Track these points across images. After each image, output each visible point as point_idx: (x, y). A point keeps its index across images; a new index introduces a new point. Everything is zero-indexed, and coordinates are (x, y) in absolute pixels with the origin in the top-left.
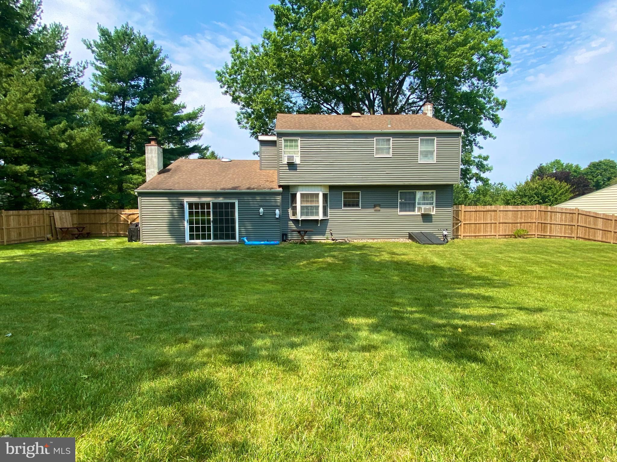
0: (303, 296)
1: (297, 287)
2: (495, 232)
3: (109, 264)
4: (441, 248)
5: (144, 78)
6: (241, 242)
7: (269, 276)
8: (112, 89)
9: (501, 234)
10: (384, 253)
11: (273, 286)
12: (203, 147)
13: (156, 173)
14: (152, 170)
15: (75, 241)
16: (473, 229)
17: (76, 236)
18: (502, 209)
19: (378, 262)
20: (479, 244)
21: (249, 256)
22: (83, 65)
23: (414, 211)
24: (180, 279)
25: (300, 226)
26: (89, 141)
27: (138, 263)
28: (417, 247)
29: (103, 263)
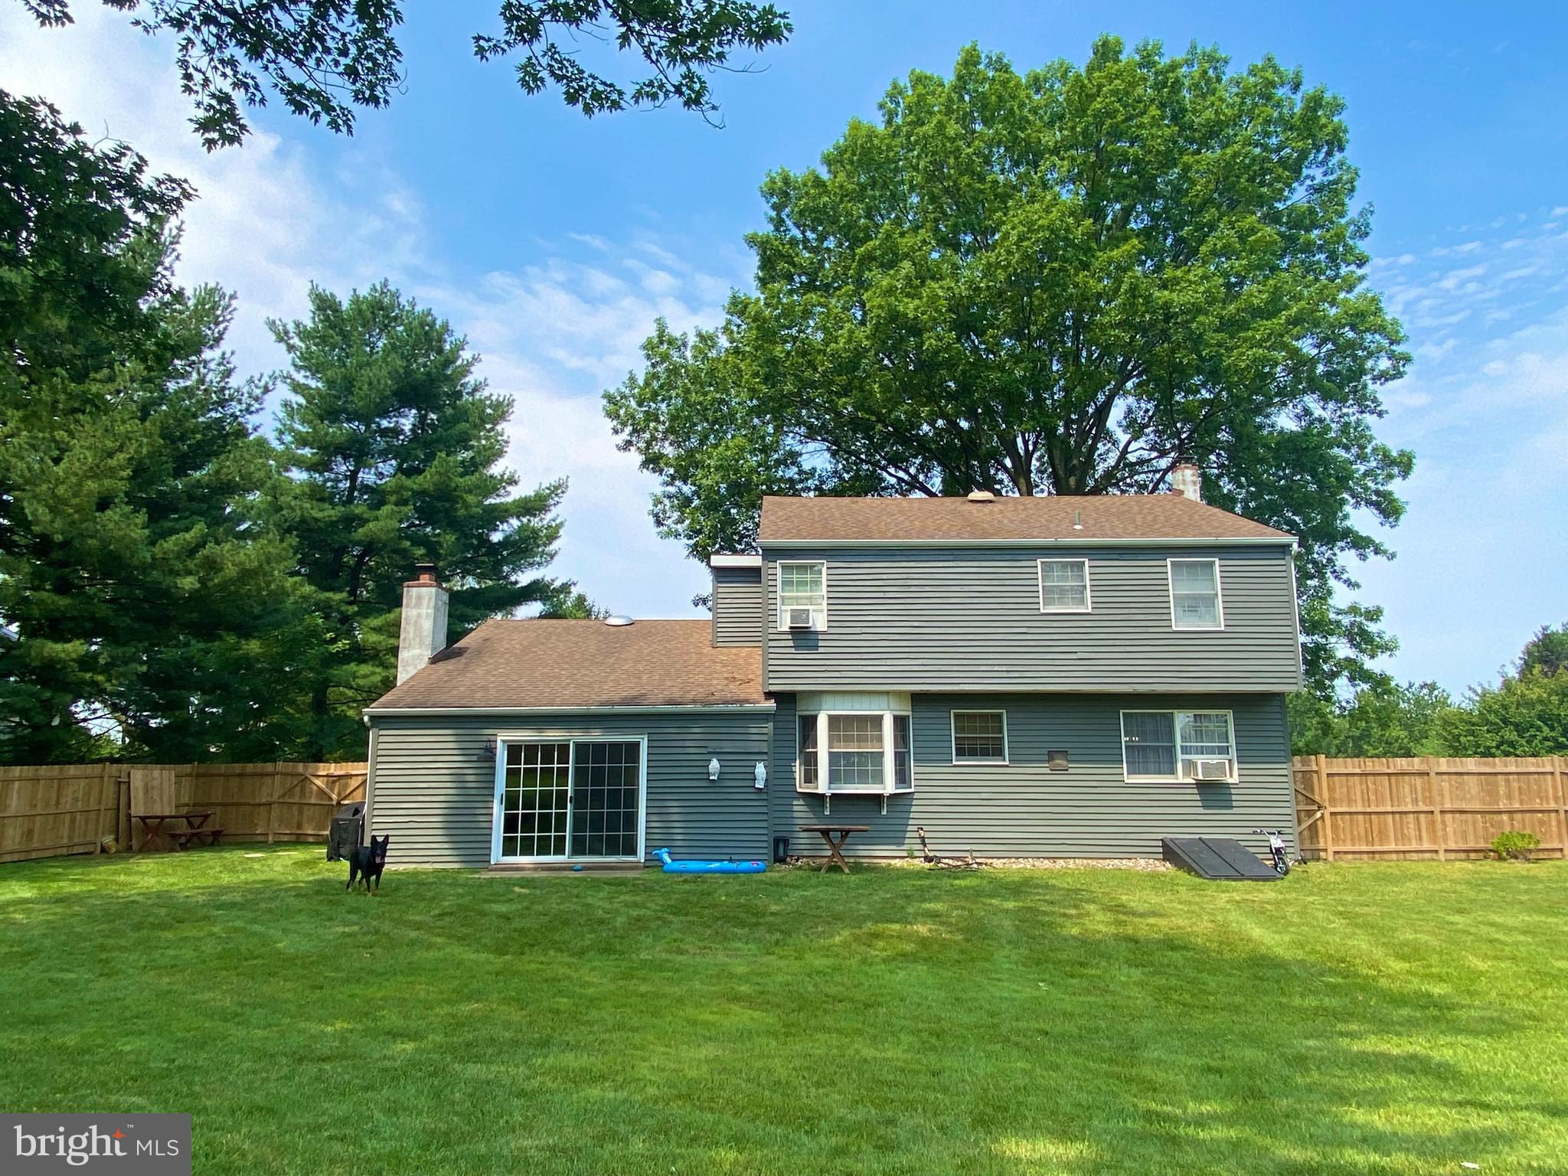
0: (851, 1052)
1: (828, 1021)
2: (1434, 840)
3: (272, 931)
4: (1268, 892)
5: (414, 411)
6: (653, 863)
7: (742, 979)
8: (328, 439)
9: (1453, 846)
10: (1092, 907)
11: (757, 1014)
12: (557, 584)
13: (426, 660)
14: (417, 651)
15: (180, 856)
16: (1362, 830)
17: (183, 840)
18: (1444, 768)
19: (1074, 938)
20: (1386, 878)
21: (677, 911)
22: (262, 383)
23: (1172, 771)
24: (475, 985)
25: (827, 813)
26: (256, 573)
27: (356, 928)
28: (1193, 888)
29: (257, 928)
